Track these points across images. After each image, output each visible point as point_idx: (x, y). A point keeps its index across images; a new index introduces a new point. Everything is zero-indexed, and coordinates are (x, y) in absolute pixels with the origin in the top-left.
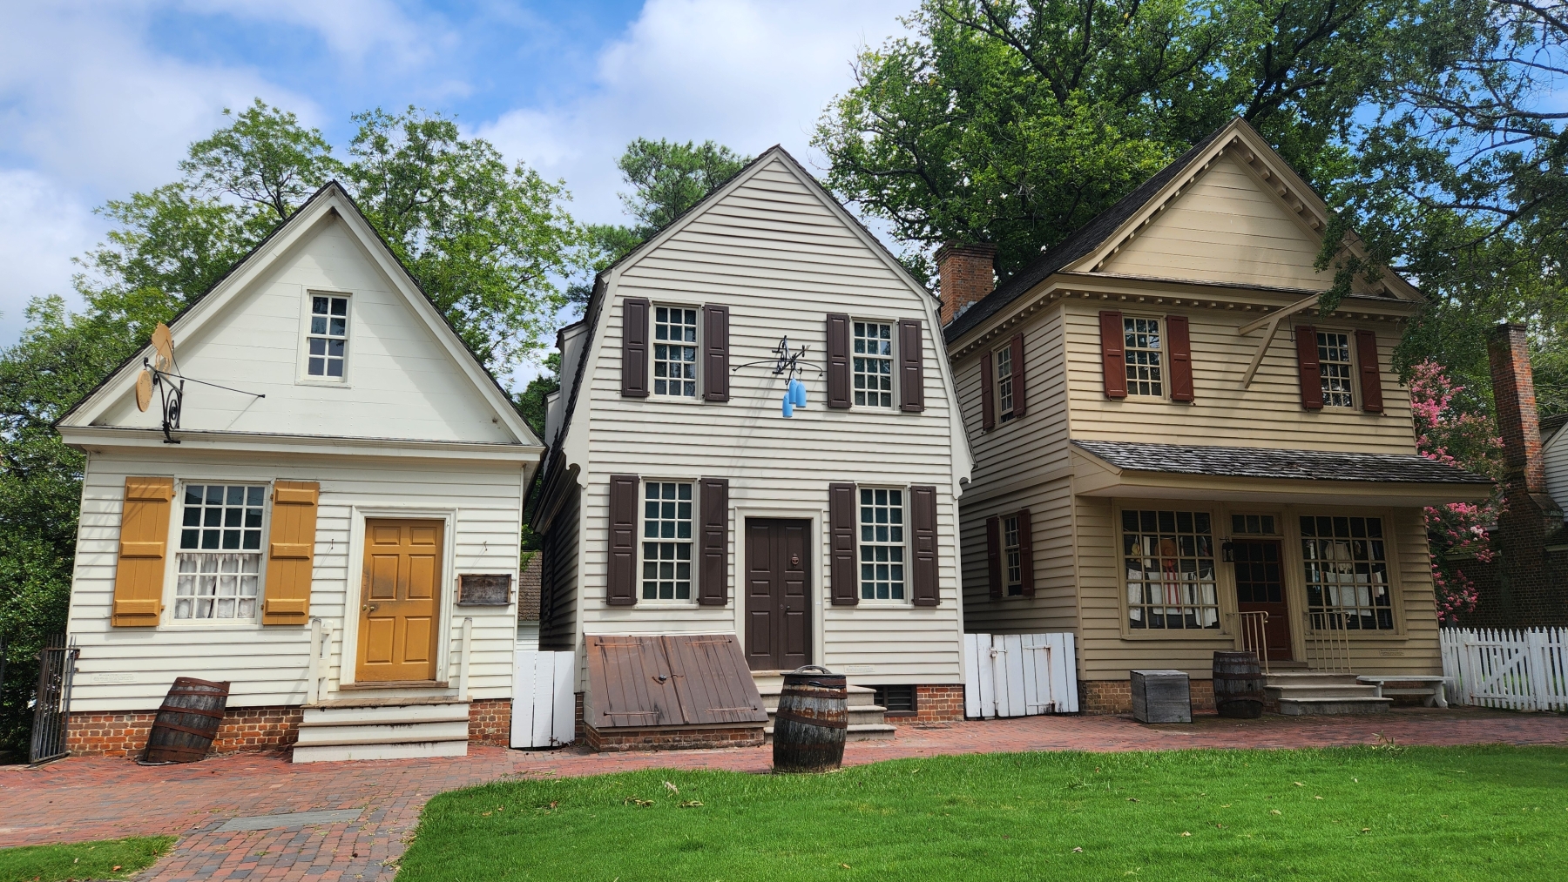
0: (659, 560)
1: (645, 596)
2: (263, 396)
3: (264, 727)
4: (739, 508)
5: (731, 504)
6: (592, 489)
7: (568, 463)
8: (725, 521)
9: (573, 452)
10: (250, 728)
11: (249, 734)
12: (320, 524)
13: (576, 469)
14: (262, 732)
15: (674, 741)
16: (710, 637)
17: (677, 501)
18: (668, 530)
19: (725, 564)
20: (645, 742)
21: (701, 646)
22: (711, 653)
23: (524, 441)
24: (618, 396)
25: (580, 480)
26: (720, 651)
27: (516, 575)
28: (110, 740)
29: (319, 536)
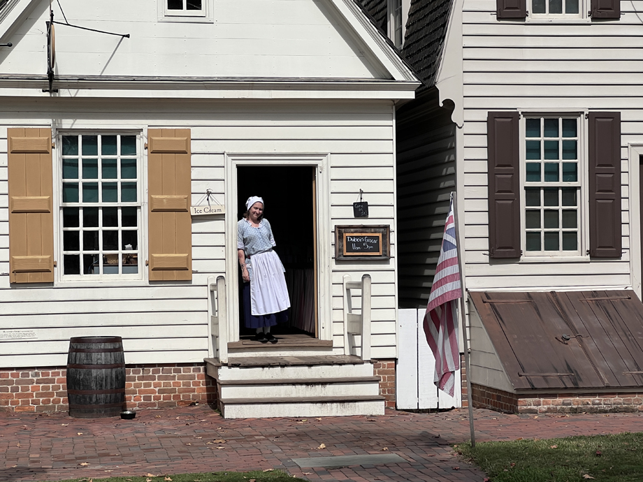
0: (542, 207)
1: (528, 248)
2: (128, 36)
3: (159, 385)
4: (632, 145)
5: (624, 141)
6: (469, 128)
7: (441, 100)
8: (618, 160)
9: (448, 85)
10: (146, 385)
11: (145, 392)
12: (195, 173)
13: (450, 104)
14: (157, 389)
15: (594, 404)
16: (605, 293)
17: (561, 139)
18: (552, 173)
19: (618, 211)
20: (564, 404)
21: (598, 303)
22: (611, 311)
23: (398, 76)
24: (493, 18)
25: (455, 117)
26: (621, 308)
27: (393, 226)
28: (19, 396)
29: (195, 187)
